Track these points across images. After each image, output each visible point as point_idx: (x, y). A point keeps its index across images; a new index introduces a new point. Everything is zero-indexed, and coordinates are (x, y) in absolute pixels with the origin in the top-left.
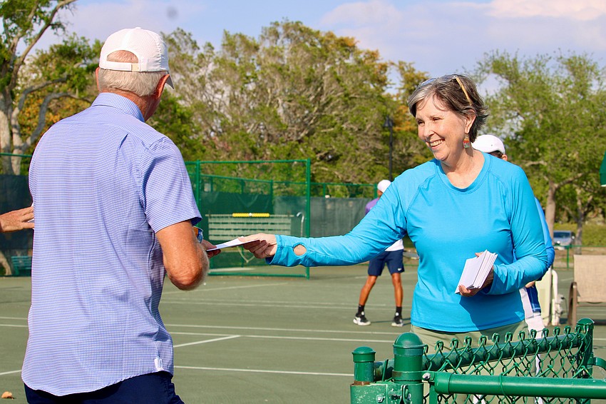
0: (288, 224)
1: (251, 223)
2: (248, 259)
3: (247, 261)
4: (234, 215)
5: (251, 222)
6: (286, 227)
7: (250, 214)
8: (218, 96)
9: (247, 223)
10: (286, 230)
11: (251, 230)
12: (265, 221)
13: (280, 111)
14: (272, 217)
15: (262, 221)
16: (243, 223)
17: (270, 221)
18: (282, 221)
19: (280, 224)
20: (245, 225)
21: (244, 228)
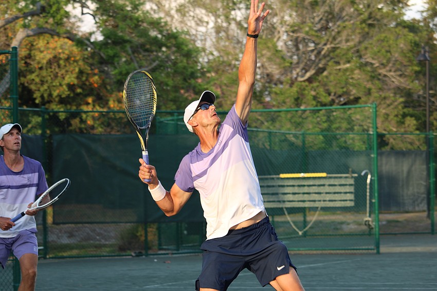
0: (351, 185)
1: (304, 186)
2: (301, 231)
3: (300, 233)
4: (282, 176)
5: (303, 183)
6: (348, 189)
7: (302, 175)
8: (202, 29)
9: (299, 186)
10: (349, 193)
11: (304, 193)
12: (322, 182)
13: (280, 45)
14: (330, 178)
15: (317, 182)
16: (293, 186)
17: (327, 182)
18: (343, 182)
19: (340, 185)
20: (296, 188)
21: (294, 191)
